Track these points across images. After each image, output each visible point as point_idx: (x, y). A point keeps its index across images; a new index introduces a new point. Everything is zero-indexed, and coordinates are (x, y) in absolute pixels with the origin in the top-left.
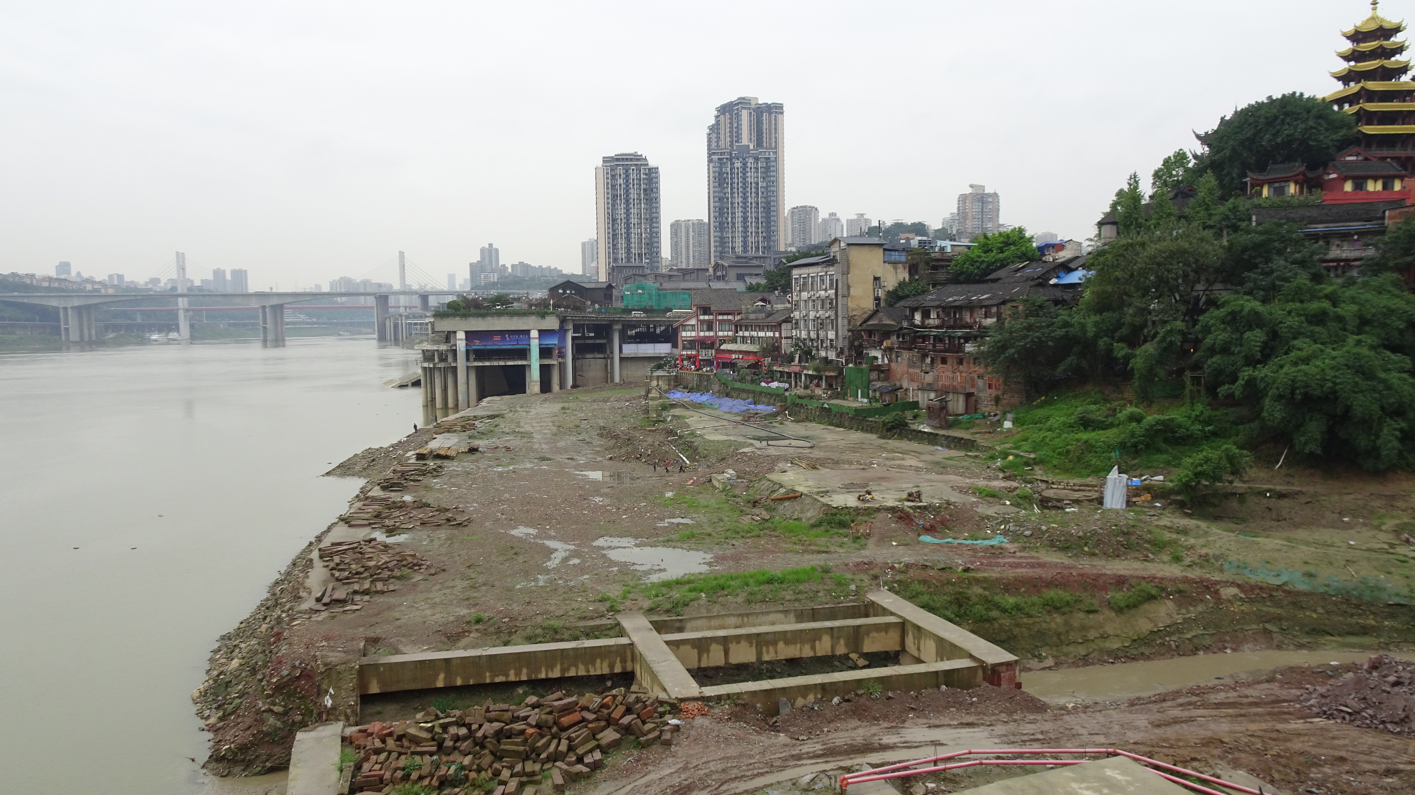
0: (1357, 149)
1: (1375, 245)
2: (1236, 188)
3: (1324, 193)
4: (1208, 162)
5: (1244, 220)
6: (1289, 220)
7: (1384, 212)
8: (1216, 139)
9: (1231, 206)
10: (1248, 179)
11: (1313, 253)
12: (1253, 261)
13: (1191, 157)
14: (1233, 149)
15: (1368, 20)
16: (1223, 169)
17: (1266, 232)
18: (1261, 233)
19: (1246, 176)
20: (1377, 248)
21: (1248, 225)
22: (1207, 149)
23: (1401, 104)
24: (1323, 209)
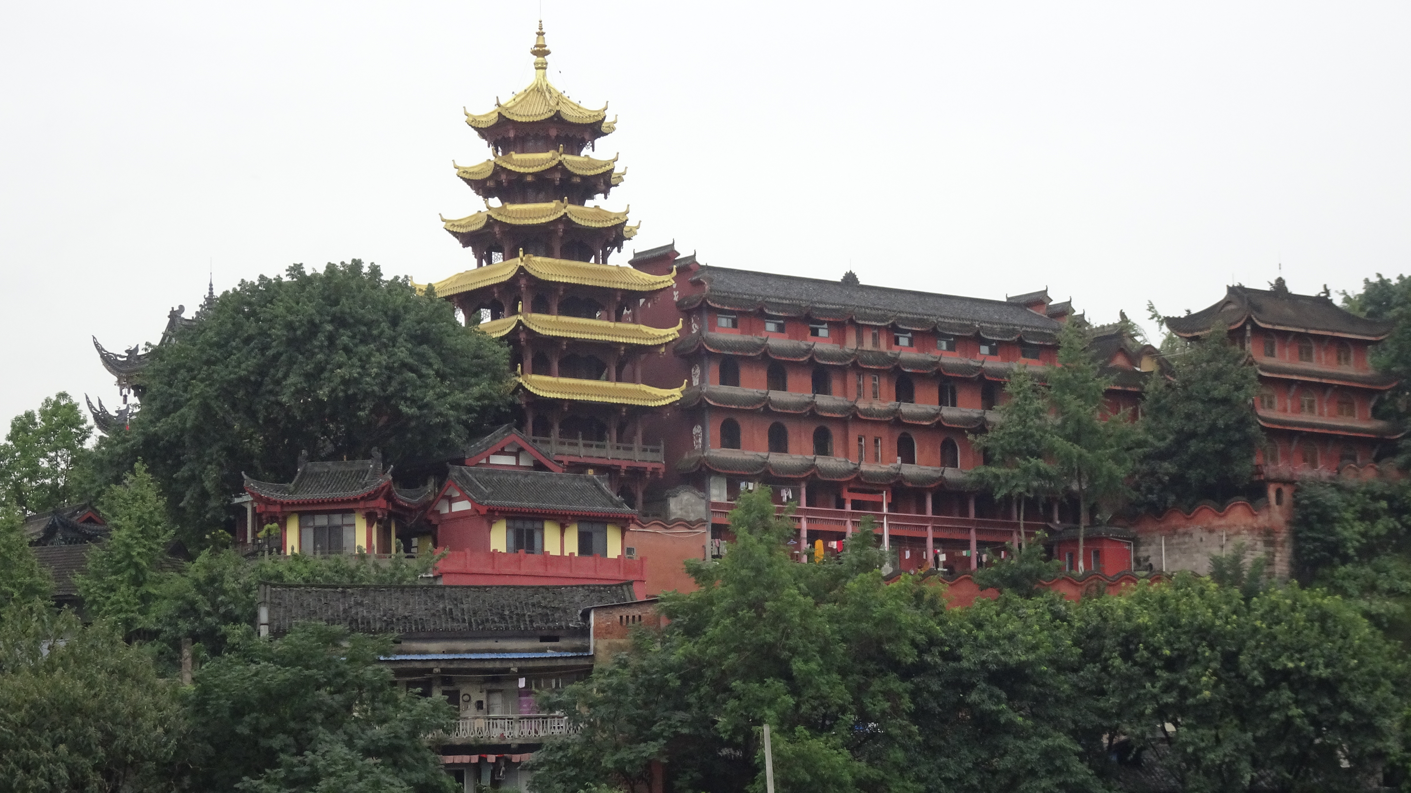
0: (515, 437)
1: (568, 707)
2: (214, 523)
3: (440, 551)
4: (136, 438)
5: (236, 620)
6: (354, 624)
7: (586, 615)
8: (158, 372)
9: (202, 576)
10: (246, 498)
11: (417, 726)
12: (263, 742)
13: (91, 421)
14: (206, 409)
15: (527, 93)
16: (179, 464)
17: (297, 659)
18: (283, 661)
19: (240, 490)
20: (574, 718)
21: (249, 635)
22: (133, 399)
23: (612, 325)
24: (441, 597)
